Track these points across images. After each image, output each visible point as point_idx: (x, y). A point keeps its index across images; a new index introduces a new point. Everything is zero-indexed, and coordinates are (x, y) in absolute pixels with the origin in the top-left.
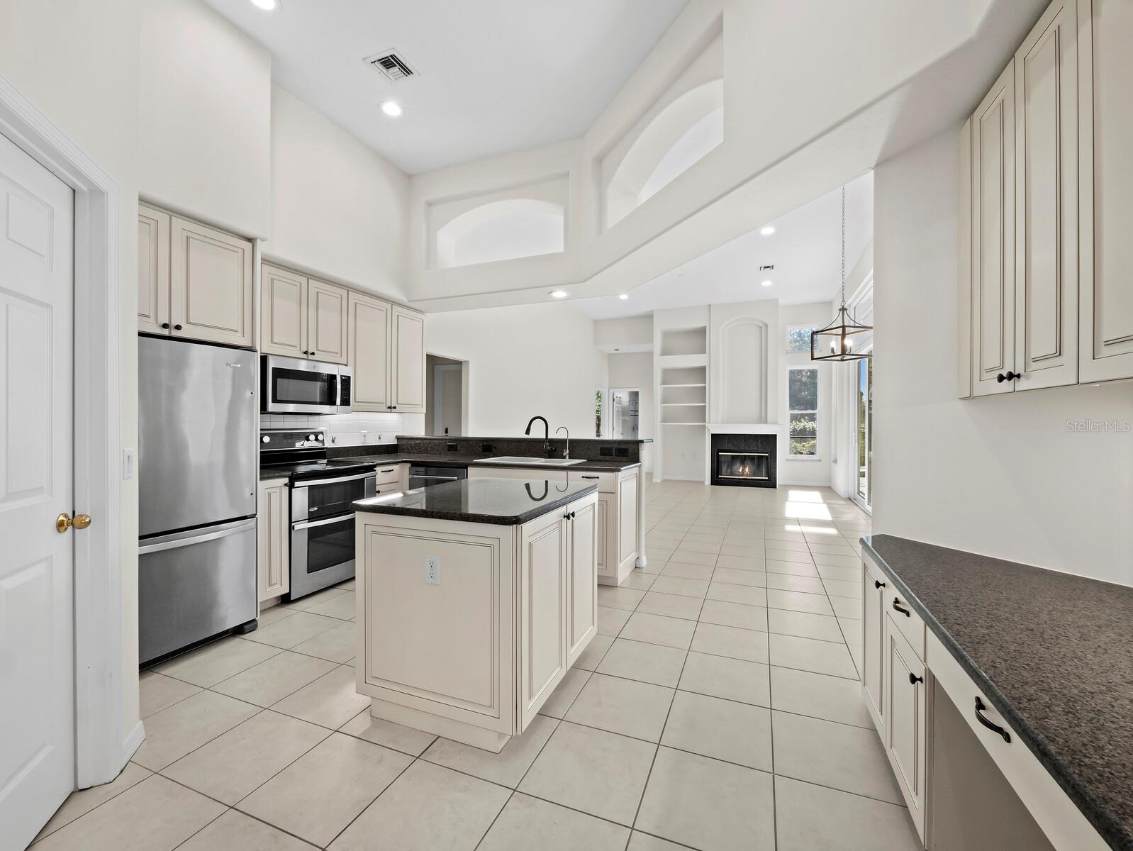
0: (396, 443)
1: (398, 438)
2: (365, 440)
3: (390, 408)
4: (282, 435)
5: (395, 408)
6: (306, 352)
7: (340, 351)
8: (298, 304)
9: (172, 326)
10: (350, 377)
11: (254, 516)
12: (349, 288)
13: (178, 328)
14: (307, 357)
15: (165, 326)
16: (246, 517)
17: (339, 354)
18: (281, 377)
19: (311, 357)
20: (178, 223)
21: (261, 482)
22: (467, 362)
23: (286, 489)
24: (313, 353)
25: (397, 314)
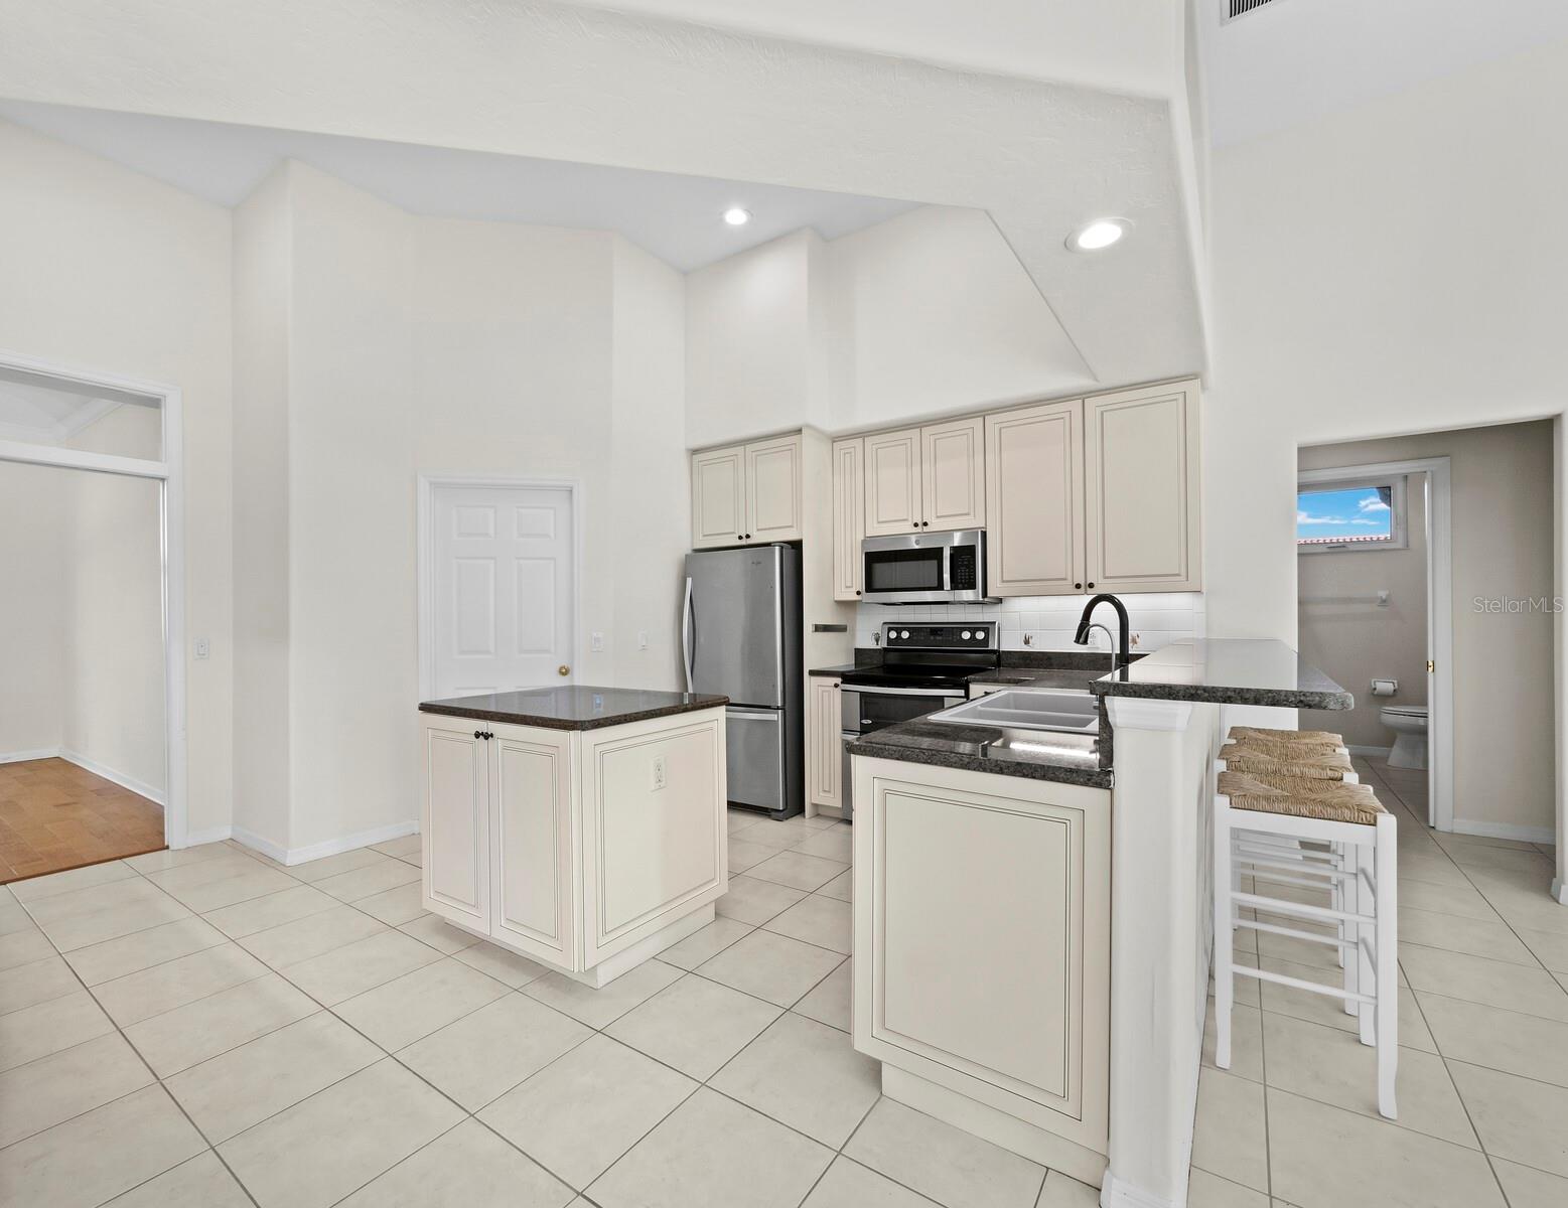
3: (1078, 586)
4: (928, 630)
5: (1091, 586)
6: (916, 525)
7: (972, 510)
8: (907, 466)
9: (744, 536)
10: (974, 546)
11: (778, 709)
12: (983, 413)
13: (748, 536)
14: (919, 529)
15: (740, 538)
16: (769, 707)
17: (972, 513)
18: (878, 562)
19: (926, 529)
20: (749, 447)
21: (813, 678)
22: (1559, 416)
23: (838, 690)
24: (925, 524)
25: (1099, 410)
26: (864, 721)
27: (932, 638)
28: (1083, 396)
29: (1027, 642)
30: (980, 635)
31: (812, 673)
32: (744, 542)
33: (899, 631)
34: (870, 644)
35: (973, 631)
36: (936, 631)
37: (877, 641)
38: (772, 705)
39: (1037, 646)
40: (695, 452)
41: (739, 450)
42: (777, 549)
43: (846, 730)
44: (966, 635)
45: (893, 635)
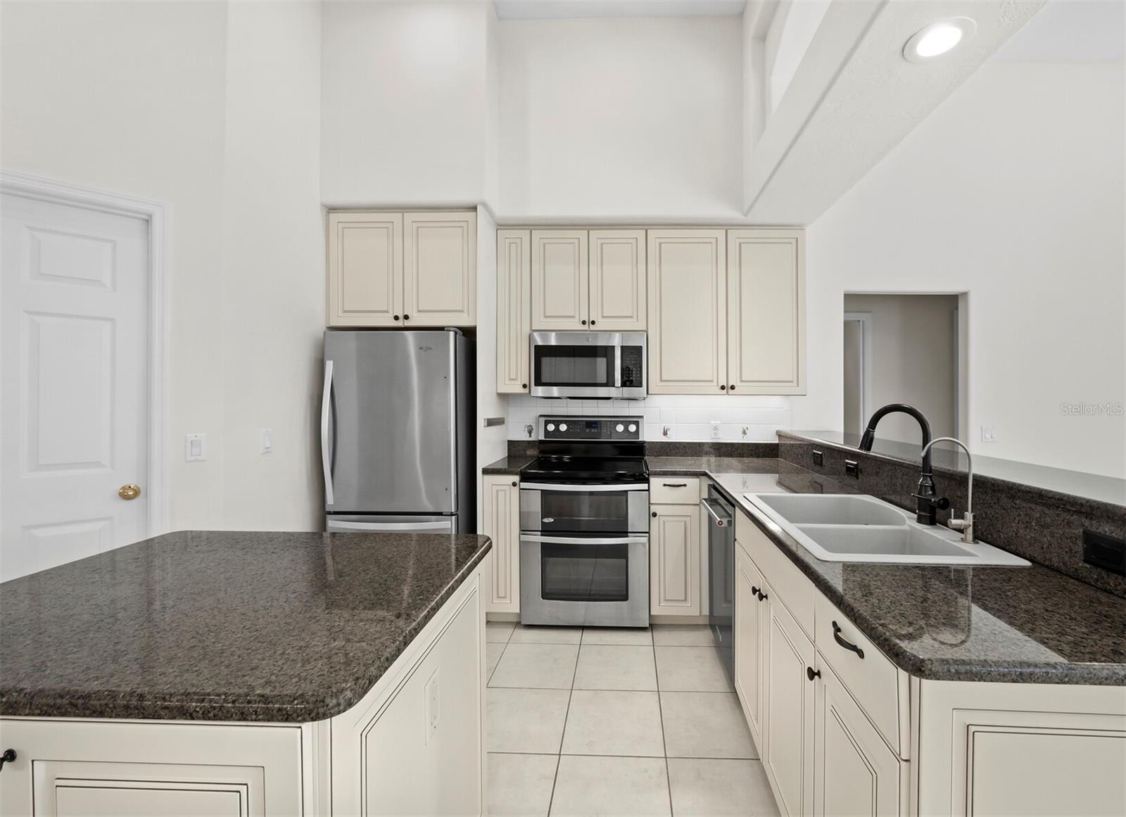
0: (777, 442)
1: (780, 435)
2: (716, 434)
3: (723, 388)
4: (584, 423)
5: (733, 388)
6: (584, 323)
7: (635, 313)
8: (574, 264)
9: (401, 316)
10: (641, 347)
11: (452, 515)
12: (646, 226)
13: (406, 317)
14: (585, 327)
15: (396, 318)
16: (440, 514)
17: (635, 316)
18: (546, 356)
19: (592, 327)
20: (409, 216)
21: (486, 477)
22: (965, 294)
23: (517, 488)
24: (593, 323)
25: (738, 241)
26: (546, 520)
27: (588, 430)
28: (727, 226)
29: (665, 434)
30: (632, 428)
31: (486, 471)
32: (400, 323)
33: (557, 424)
34: (524, 436)
35: (626, 424)
36: (592, 424)
37: (530, 433)
38: (444, 510)
39: (673, 438)
40: (331, 209)
41: (396, 217)
42: (452, 334)
43: (524, 530)
44: (620, 428)
45: (551, 427)
